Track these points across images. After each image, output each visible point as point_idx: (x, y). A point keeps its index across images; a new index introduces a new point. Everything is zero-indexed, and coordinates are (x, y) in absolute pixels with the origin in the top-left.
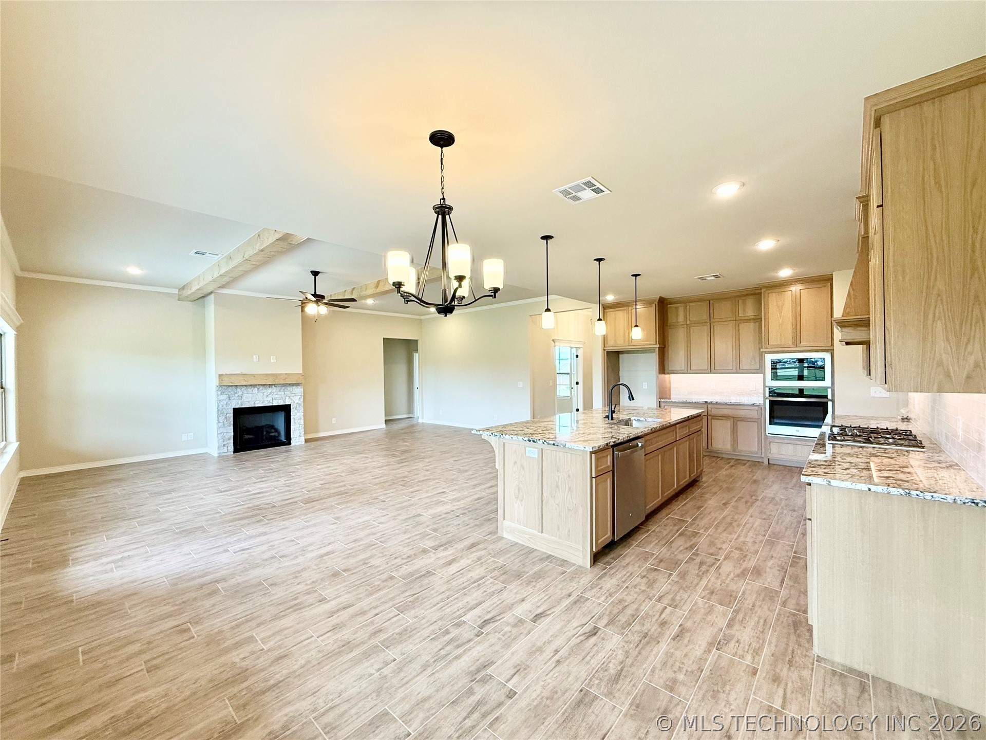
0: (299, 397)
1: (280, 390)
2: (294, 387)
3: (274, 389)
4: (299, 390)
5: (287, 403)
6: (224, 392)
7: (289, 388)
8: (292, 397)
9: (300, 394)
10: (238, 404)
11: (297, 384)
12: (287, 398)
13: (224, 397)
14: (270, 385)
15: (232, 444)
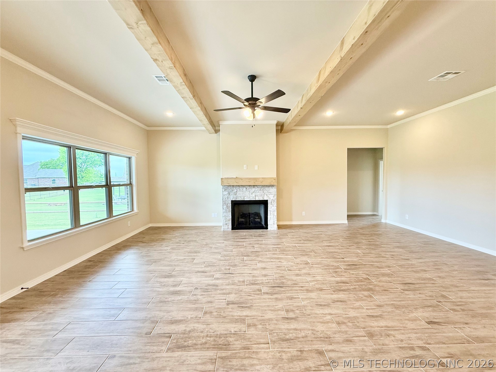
0: (273, 195)
1: (260, 190)
2: (270, 188)
3: (256, 189)
4: (273, 190)
5: (265, 199)
6: (226, 190)
7: (267, 189)
8: (268, 195)
9: (274, 193)
10: (234, 197)
11: (273, 186)
12: (265, 195)
13: (226, 193)
14: (254, 186)
15: (231, 224)
